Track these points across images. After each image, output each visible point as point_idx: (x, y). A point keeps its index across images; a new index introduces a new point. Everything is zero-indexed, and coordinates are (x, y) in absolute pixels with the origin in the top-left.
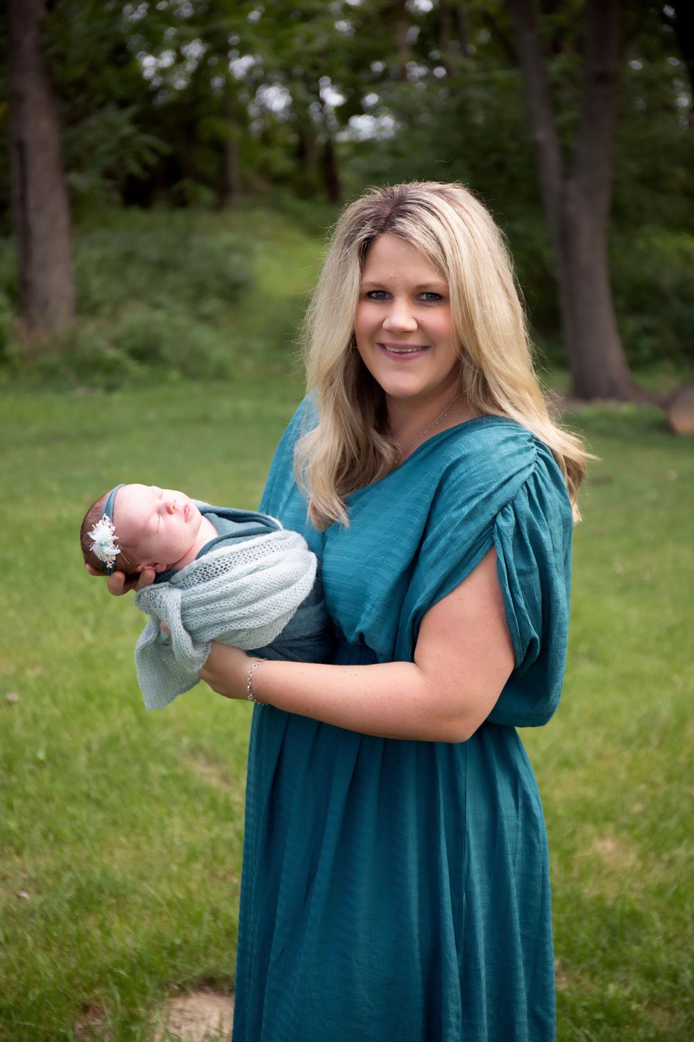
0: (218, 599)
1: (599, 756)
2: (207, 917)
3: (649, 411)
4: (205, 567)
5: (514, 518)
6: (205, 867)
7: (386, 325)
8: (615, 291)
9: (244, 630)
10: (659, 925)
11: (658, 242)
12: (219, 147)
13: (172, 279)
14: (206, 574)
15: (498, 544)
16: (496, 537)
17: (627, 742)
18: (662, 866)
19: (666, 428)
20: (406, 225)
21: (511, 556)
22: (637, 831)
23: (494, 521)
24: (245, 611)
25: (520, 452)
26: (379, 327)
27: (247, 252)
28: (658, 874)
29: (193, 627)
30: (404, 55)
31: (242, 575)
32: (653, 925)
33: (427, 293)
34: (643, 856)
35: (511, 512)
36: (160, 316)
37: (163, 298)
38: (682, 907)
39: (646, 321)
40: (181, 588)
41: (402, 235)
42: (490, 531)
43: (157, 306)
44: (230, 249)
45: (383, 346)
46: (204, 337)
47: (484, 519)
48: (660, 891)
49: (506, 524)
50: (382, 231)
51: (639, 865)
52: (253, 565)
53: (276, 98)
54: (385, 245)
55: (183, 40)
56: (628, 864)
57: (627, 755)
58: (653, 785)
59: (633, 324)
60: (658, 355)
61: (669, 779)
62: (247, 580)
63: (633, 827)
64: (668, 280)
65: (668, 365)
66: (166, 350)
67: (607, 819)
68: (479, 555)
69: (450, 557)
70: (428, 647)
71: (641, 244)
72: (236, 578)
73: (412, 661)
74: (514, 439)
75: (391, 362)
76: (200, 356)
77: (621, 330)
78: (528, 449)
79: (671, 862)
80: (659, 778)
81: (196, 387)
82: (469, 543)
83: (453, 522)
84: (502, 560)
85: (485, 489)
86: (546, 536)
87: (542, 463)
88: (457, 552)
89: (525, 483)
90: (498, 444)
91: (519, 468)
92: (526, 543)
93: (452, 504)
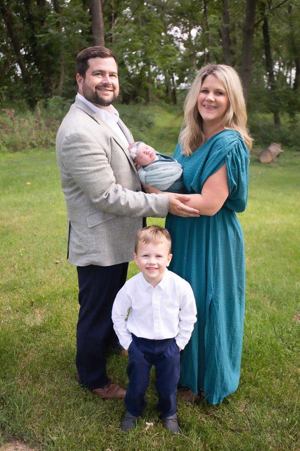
0: (154, 175)
3: (255, 157)
4: (153, 166)
5: (231, 155)
7: (206, 99)
9: (159, 185)
11: (259, 115)
12: (147, 89)
14: (152, 169)
15: (226, 162)
16: (226, 160)
19: (259, 161)
20: (216, 72)
21: (230, 165)
23: (226, 156)
24: (160, 180)
25: (233, 138)
26: (204, 100)
29: (147, 182)
30: (195, 67)
31: (161, 170)
33: (219, 92)
35: (231, 153)
40: (146, 171)
41: (215, 76)
42: (225, 159)
44: (149, 115)
45: (204, 106)
47: (223, 156)
48: (254, 267)
49: (229, 157)
50: (210, 74)
52: (164, 168)
53: (161, 77)
54: (210, 78)
55: (139, 62)
62: (162, 172)
64: (261, 125)
65: (260, 146)
68: (221, 165)
70: (205, 190)
72: (159, 171)
73: (200, 193)
74: (232, 134)
75: (206, 110)
78: (236, 137)
79: (257, 261)
82: (219, 162)
83: (214, 156)
84: (227, 166)
85: (223, 147)
86: (239, 160)
87: (240, 141)
88: (215, 164)
89: (235, 146)
90: (227, 135)
91: (233, 141)
92: (234, 162)
93: (214, 151)
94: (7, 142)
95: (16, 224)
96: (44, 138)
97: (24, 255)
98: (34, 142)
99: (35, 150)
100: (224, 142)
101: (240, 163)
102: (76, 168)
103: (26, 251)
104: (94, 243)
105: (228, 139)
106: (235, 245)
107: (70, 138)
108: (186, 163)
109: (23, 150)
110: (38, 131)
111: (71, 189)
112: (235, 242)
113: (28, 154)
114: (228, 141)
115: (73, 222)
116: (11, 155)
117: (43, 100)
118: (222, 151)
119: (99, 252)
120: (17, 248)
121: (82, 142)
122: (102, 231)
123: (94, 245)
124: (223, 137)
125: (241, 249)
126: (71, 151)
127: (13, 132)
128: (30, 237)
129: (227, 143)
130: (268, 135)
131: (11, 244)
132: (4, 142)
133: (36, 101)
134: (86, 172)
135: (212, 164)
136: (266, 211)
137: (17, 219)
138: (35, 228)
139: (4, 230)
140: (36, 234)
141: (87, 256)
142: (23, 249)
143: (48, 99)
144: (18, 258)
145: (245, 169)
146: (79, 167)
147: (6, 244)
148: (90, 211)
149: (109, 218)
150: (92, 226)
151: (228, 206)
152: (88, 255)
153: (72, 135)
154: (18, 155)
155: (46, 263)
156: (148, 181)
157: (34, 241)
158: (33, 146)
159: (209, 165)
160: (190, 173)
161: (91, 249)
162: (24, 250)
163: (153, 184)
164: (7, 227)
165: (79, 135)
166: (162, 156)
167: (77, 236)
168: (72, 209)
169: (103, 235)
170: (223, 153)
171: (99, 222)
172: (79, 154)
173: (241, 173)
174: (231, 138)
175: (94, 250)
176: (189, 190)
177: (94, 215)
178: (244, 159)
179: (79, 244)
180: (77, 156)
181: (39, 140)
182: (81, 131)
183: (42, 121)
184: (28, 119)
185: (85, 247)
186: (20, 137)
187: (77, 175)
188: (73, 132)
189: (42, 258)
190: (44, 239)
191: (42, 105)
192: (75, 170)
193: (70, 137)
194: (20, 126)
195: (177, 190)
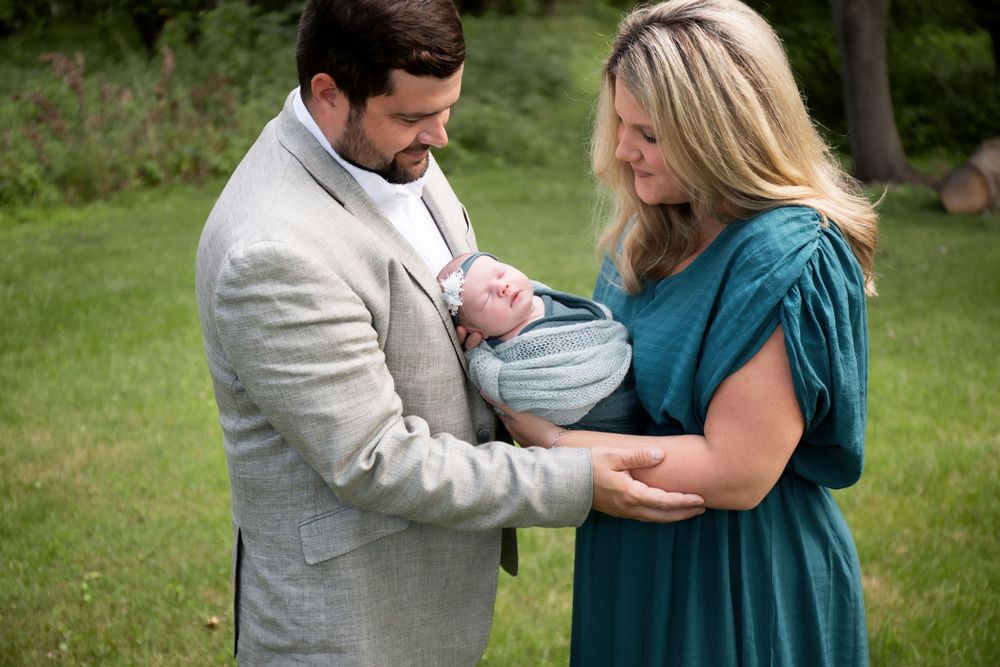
1: (868, 502)
2: (511, 636)
3: (925, 192)
4: (525, 344)
5: (800, 298)
6: (511, 592)
8: (893, 84)
10: (918, 656)
11: (934, 39)
13: (499, 78)
14: (527, 352)
15: (784, 322)
16: (783, 317)
17: (894, 490)
18: (922, 603)
19: (939, 207)
22: (900, 571)
23: (781, 302)
27: (564, 53)
28: (918, 610)
32: (913, 657)
34: (905, 594)
35: (798, 293)
36: (487, 109)
37: (491, 95)
38: (940, 641)
39: (922, 111)
40: (503, 359)
42: (778, 313)
43: (485, 101)
44: (551, 51)
46: (526, 128)
47: (770, 302)
48: (920, 625)
49: (794, 305)
51: (901, 601)
56: (891, 601)
57: (894, 503)
58: (916, 529)
59: (910, 114)
60: (933, 142)
61: (932, 524)
63: (897, 567)
64: (943, 73)
65: (942, 151)
66: (492, 140)
67: (873, 558)
68: (766, 334)
69: (740, 338)
70: (716, 424)
71: (918, 41)
73: (700, 432)
76: (521, 144)
77: (898, 120)
79: (932, 599)
80: (922, 523)
81: (518, 172)
82: (757, 324)
83: (738, 304)
84: (790, 339)
85: (767, 269)
86: (829, 312)
87: (826, 240)
88: (746, 333)
89: (810, 261)
90: (780, 226)
91: (800, 245)
92: (813, 320)
93: (736, 286)
94: (59, 168)
95: (74, 475)
96: (187, 150)
97: (94, 598)
98: (152, 166)
99: (155, 192)
100: (770, 252)
101: (832, 322)
102: (265, 366)
103: (106, 581)
104: (323, 618)
105: (784, 239)
106: (831, 604)
107: (246, 266)
108: (642, 321)
109: (115, 196)
110: (167, 124)
111: (247, 423)
112: (831, 594)
113: (130, 206)
114: (782, 247)
115: (251, 536)
116: (73, 215)
117: (184, 18)
118: (769, 287)
119: (340, 651)
120: (72, 571)
121: (288, 283)
122: (351, 577)
123: (321, 624)
124: (764, 234)
125: (851, 616)
126: (252, 310)
127: (80, 134)
128: (123, 525)
129: (781, 254)
130: (972, 109)
131: (53, 554)
132: (48, 169)
133: (162, 21)
134: (301, 380)
135: (734, 333)
136: (965, 401)
137: (80, 455)
138: (144, 491)
139: (34, 500)
140: (143, 512)
141: (297, 660)
142: (94, 575)
143: (201, 14)
144: (74, 611)
145: (851, 340)
146: (278, 362)
147: (36, 554)
148: (315, 508)
149: (382, 531)
150: (321, 559)
151: (801, 469)
152: (299, 656)
153: (252, 256)
154: (98, 215)
155: (172, 627)
156: (509, 394)
157: (135, 543)
158: (150, 180)
159: (724, 335)
160: (656, 360)
161: (313, 639)
162: (97, 579)
163: (528, 406)
164: (45, 489)
165: (278, 258)
166: (555, 298)
167: (264, 585)
168: (249, 491)
169: (356, 591)
170: (769, 294)
171: (346, 547)
172: (279, 320)
173: (839, 354)
174: (794, 234)
175: (322, 642)
176: (658, 419)
177: (328, 520)
178: (845, 305)
179: (270, 613)
180: (270, 328)
181: (171, 158)
182: (286, 243)
183: (181, 93)
184: (130, 85)
185: (291, 628)
186: (103, 151)
187: (271, 387)
188: (259, 246)
189: (161, 609)
190: (171, 532)
191: (181, 35)
192: (262, 370)
193: (247, 262)
194: (102, 111)
195: (616, 421)
